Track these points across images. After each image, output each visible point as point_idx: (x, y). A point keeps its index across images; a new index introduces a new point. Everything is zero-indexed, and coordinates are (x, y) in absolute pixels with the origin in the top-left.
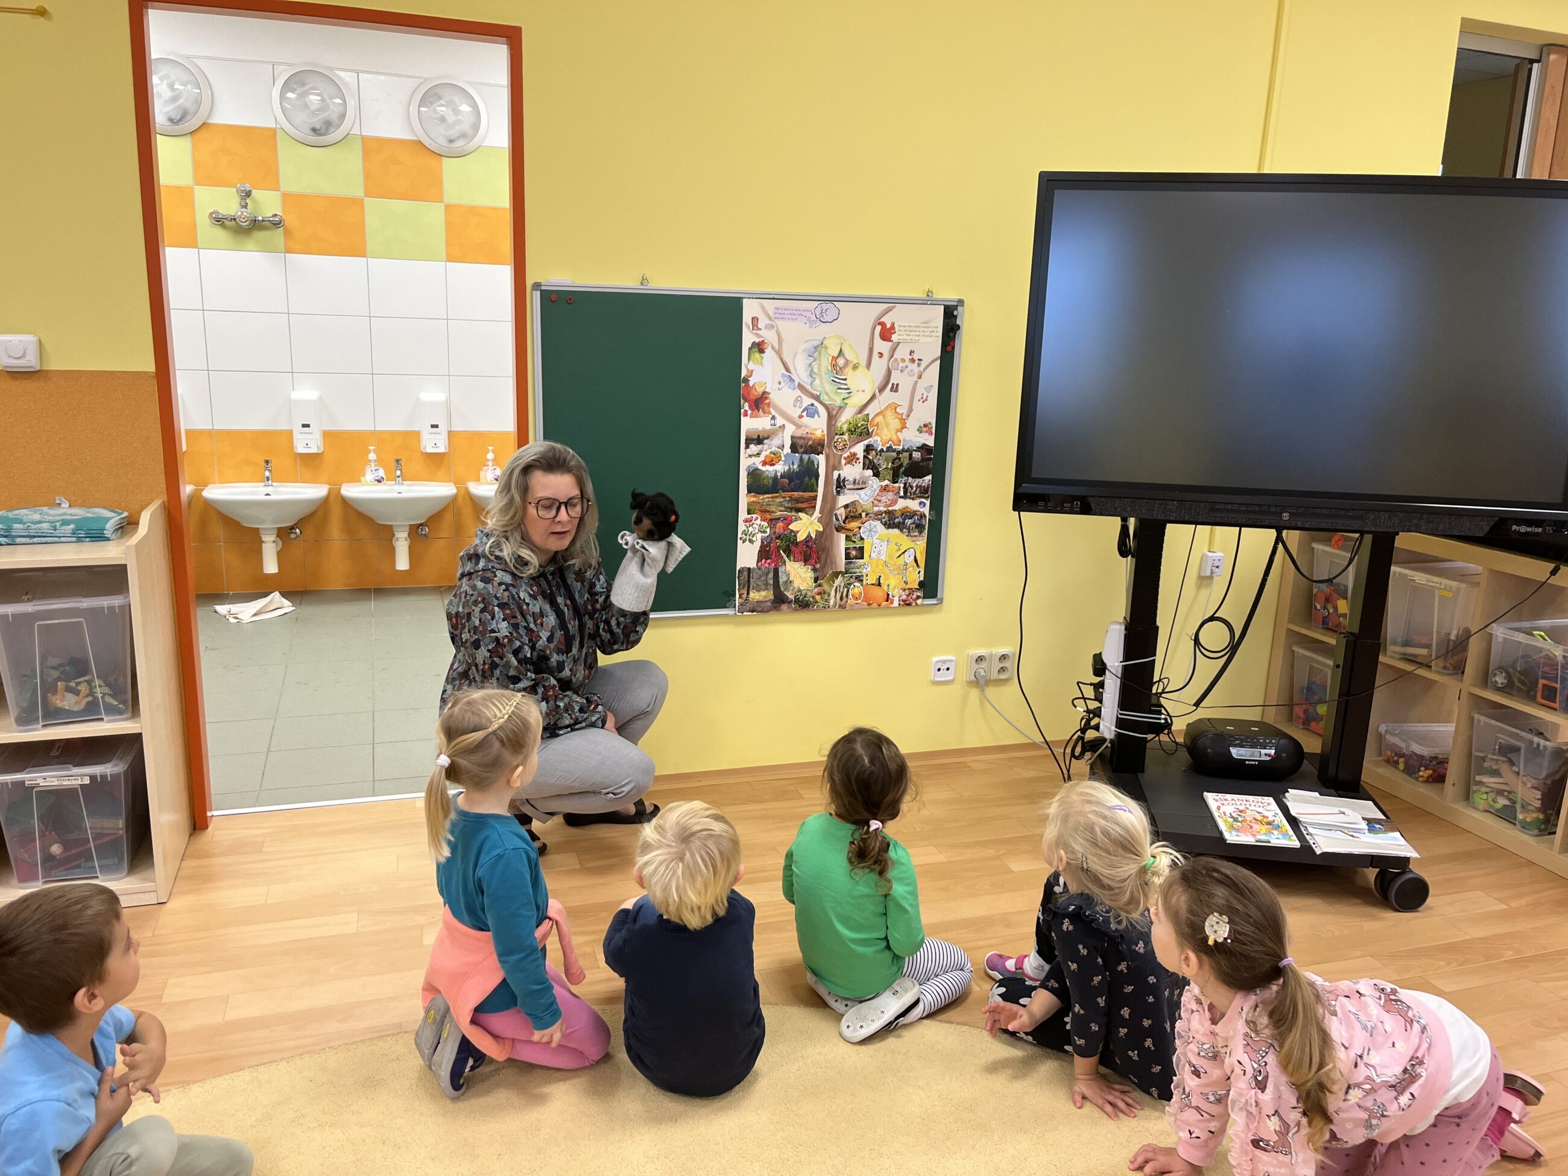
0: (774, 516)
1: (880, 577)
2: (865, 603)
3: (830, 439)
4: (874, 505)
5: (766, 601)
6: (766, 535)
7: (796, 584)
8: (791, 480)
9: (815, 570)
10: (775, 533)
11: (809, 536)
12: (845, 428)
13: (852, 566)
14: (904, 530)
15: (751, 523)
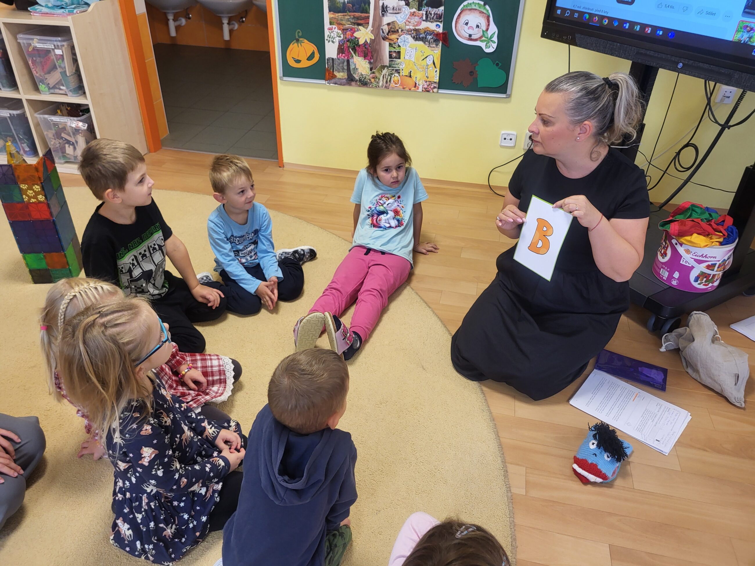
0: (345, 27)
1: (411, 71)
2: (401, 87)
4: (406, 25)
5: (343, 79)
6: (341, 39)
7: (360, 71)
8: (353, 5)
9: (370, 63)
10: (346, 38)
11: (366, 41)
13: (393, 63)
14: (426, 43)
15: (332, 31)
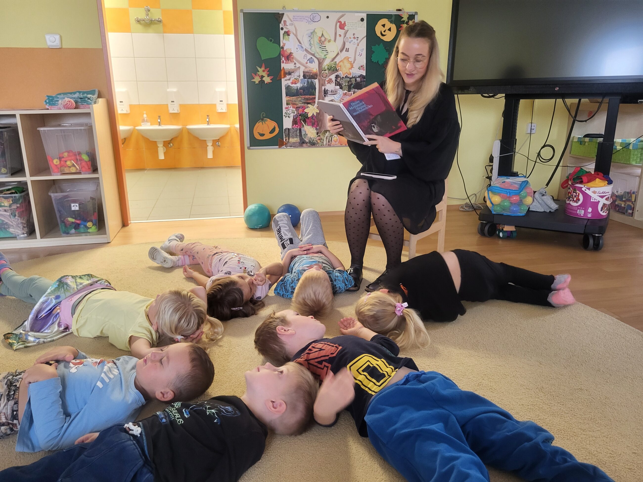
0: (297, 106)
2: (339, 144)
3: (320, 72)
5: (297, 143)
6: (295, 114)
7: (309, 136)
8: (304, 91)
9: (316, 129)
10: (299, 113)
11: (313, 114)
12: (326, 68)
15: (288, 109)
